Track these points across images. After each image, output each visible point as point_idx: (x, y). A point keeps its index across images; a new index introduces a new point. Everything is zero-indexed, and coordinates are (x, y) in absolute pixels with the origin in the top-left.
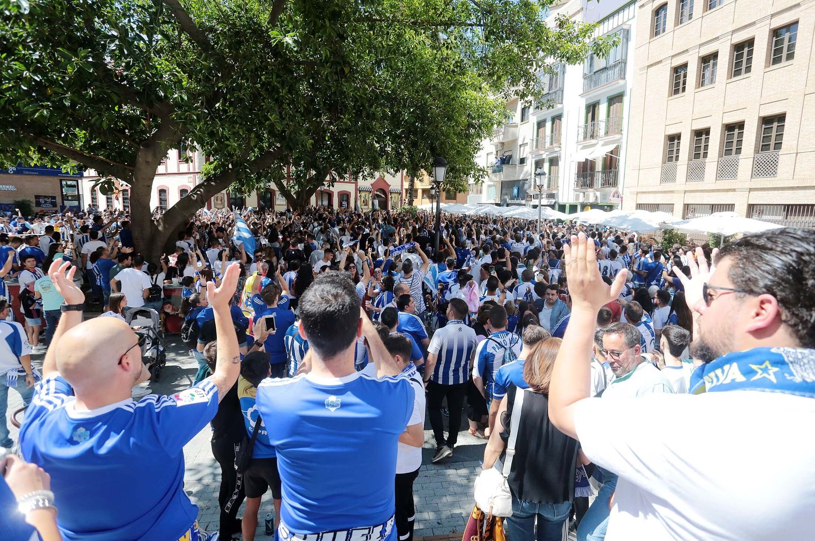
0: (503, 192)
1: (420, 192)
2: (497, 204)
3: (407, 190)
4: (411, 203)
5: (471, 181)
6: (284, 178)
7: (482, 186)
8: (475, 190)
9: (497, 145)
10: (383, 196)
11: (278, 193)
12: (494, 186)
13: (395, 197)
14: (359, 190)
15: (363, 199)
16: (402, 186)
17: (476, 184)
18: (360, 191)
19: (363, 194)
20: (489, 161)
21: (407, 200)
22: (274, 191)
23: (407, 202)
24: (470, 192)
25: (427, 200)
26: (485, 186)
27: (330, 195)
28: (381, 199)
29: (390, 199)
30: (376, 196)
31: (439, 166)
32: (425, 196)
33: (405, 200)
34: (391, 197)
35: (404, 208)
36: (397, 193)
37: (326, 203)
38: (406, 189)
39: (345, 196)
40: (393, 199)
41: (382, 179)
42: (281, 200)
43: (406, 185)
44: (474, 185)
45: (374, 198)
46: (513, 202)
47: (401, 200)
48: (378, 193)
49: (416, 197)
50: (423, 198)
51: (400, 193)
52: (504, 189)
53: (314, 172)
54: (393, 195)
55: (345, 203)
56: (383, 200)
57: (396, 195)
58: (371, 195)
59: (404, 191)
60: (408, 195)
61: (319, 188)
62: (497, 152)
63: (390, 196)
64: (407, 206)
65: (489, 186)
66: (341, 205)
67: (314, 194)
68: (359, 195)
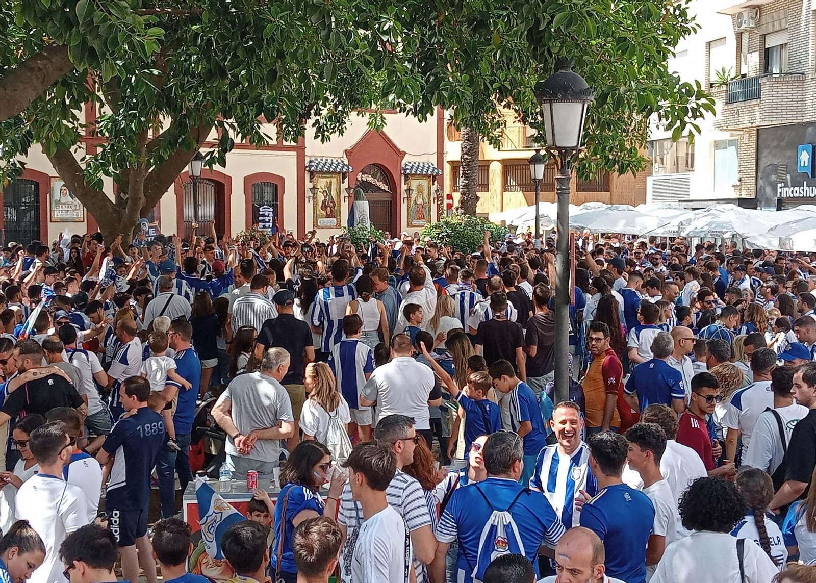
0: (765, 161)
1: (496, 170)
2: (743, 203)
3: (455, 166)
4: (469, 204)
5: (657, 129)
6: (78, 138)
7: (691, 143)
8: (669, 159)
9: (740, 15)
10: (386, 188)
11: (58, 185)
12: (731, 143)
13: (420, 190)
14: (307, 171)
15: (321, 197)
16: (440, 152)
17: (675, 138)
18: (312, 174)
19: (322, 183)
20: (716, 66)
21: (457, 196)
22: (47, 178)
23: (457, 204)
24: (656, 166)
25: (516, 197)
26: (702, 144)
27: (221, 189)
28: (377, 196)
29: (404, 195)
30: (360, 189)
31: (564, 99)
32: (511, 182)
33: (450, 197)
34: (409, 190)
35: (447, 223)
36: (427, 176)
37: (208, 210)
38: (452, 163)
39: (268, 191)
40: (414, 195)
41: (376, 134)
42: (69, 205)
43: (454, 150)
44: (667, 144)
45: (357, 197)
46: (798, 192)
47: (439, 198)
48: (369, 178)
49: (485, 187)
50: (505, 188)
51: (436, 178)
52: (765, 153)
53: (167, 122)
54: (414, 183)
55: (267, 212)
56: (386, 198)
57: (425, 183)
58: (345, 185)
59: (447, 168)
60: (461, 181)
61: (186, 169)
62: (739, 36)
63: (404, 187)
64: (457, 218)
65: (717, 145)
66: (254, 217)
67: (172, 188)
68: (308, 185)
